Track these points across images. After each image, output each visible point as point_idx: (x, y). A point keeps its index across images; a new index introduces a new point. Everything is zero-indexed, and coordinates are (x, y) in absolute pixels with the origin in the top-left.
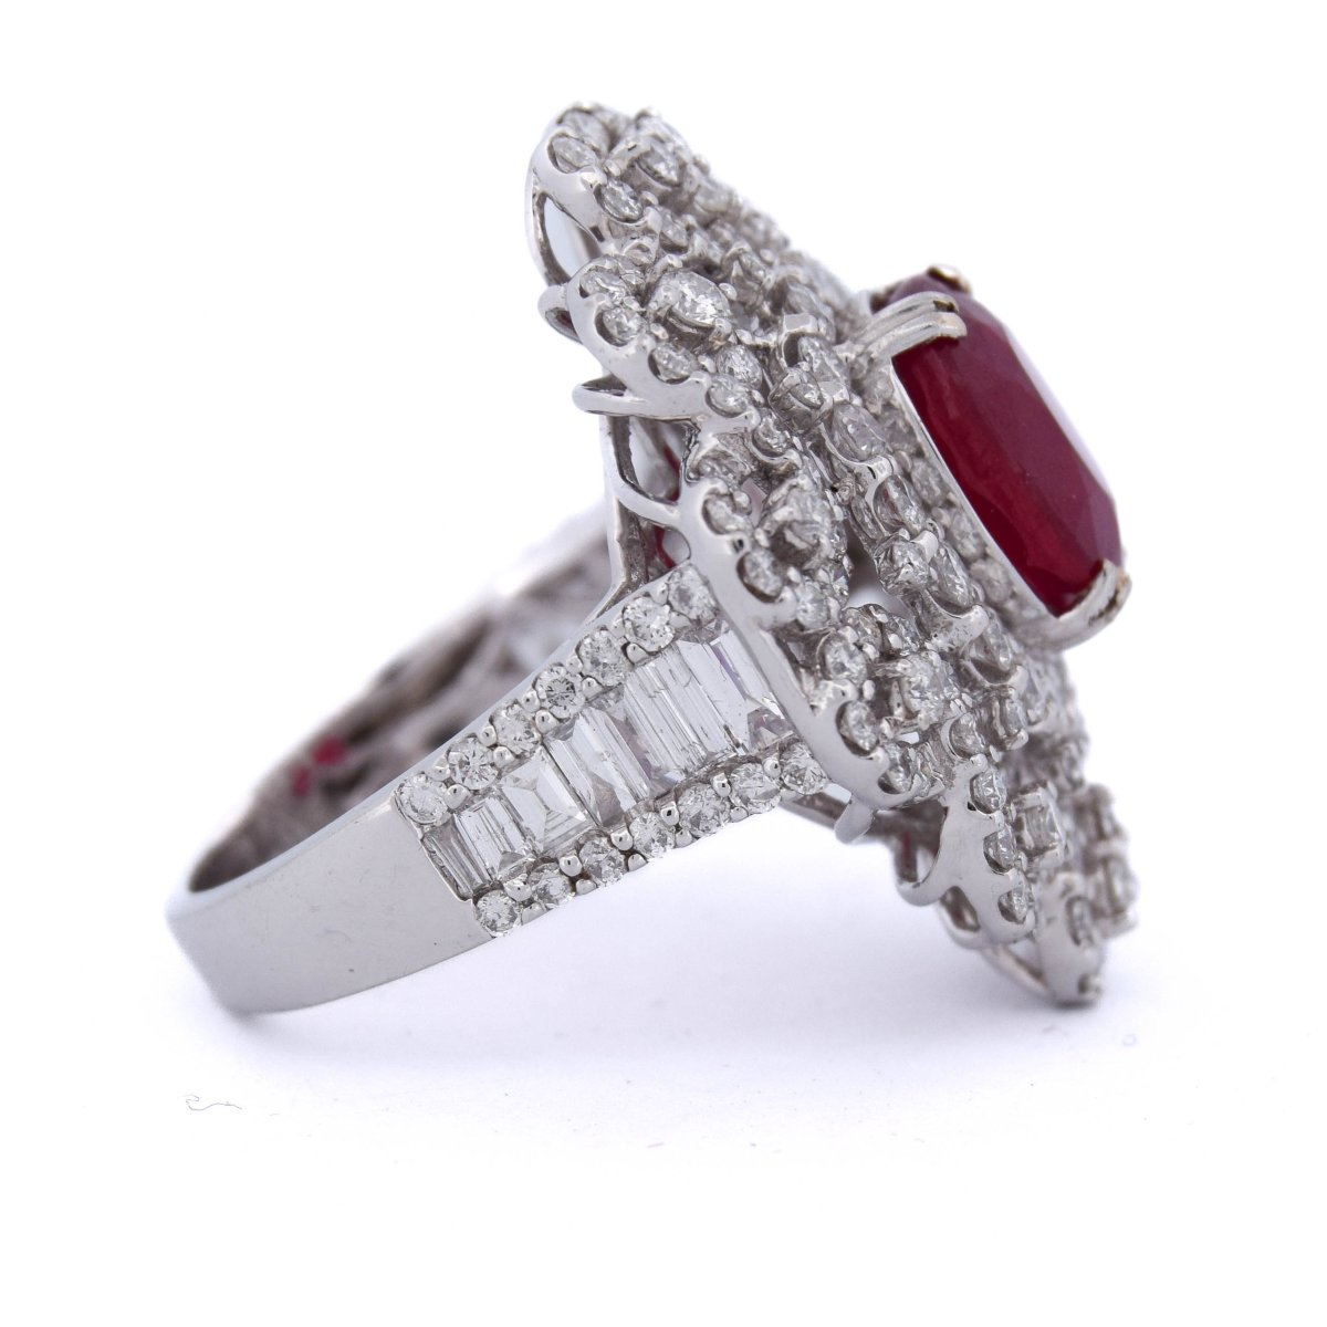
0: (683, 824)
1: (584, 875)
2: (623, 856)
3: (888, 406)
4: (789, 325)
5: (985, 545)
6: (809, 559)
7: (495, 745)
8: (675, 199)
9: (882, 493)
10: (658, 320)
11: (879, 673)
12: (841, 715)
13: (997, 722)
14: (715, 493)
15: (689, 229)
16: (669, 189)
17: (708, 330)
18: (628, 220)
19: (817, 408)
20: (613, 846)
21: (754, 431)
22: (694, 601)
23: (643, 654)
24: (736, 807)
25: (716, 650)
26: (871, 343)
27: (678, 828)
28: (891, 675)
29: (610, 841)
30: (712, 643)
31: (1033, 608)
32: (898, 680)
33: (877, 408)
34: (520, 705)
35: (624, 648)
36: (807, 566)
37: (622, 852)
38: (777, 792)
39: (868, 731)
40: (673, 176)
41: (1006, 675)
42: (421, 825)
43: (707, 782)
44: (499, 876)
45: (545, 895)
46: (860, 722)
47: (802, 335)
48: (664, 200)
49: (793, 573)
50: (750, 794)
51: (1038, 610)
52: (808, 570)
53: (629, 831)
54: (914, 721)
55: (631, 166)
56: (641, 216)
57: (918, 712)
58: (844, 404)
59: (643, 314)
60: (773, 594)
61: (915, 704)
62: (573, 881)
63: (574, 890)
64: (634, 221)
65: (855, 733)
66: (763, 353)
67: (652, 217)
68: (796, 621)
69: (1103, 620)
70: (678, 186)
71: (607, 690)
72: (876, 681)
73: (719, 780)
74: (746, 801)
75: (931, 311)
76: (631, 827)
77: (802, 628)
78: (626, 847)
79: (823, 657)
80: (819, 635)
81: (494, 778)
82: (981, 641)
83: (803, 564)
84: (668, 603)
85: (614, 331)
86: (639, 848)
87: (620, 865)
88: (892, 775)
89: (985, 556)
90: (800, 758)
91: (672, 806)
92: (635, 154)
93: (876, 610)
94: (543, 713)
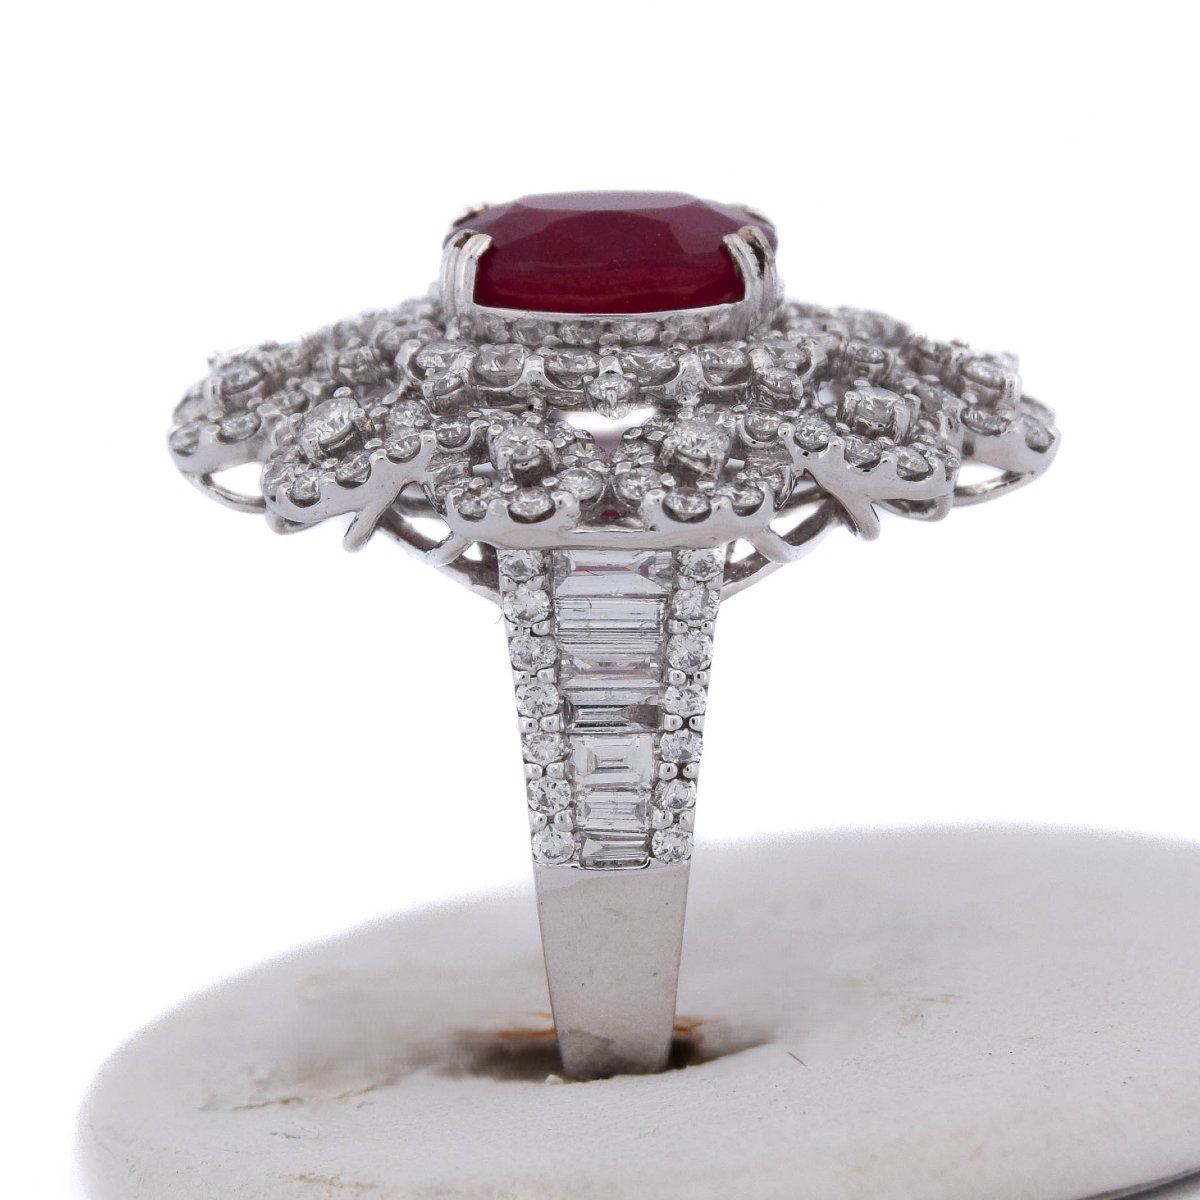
0: (690, 671)
1: (681, 766)
2: (686, 730)
3: (510, 326)
4: (402, 360)
5: (655, 320)
6: (549, 462)
7: (545, 770)
8: (272, 384)
9: (552, 376)
10: (323, 459)
11: (665, 463)
12: (670, 513)
13: (775, 395)
14: (458, 500)
15: (297, 388)
16: (261, 383)
17: (353, 427)
18: (256, 429)
19: (461, 384)
20: (673, 732)
21: (440, 442)
22: (528, 565)
23: (546, 624)
24: (701, 624)
25: (580, 568)
26: (455, 310)
27: (690, 677)
28: (670, 455)
29: (668, 732)
30: (573, 567)
31: (722, 314)
32: (678, 452)
33: (506, 335)
34: (529, 733)
35: (532, 634)
36: (554, 467)
37: (682, 728)
38: (707, 590)
39: (694, 500)
40: (253, 374)
41: (750, 366)
42: (571, 859)
43: (670, 635)
44: (647, 827)
45: (677, 803)
46: (685, 503)
47: (414, 357)
48: (268, 392)
49: (548, 482)
50: (697, 613)
51: (726, 310)
52: (558, 468)
53: (670, 714)
54: (713, 461)
55: (225, 401)
56: (259, 417)
57: (708, 455)
58: (476, 362)
59: (314, 467)
60: (550, 506)
61: (704, 452)
62: (680, 776)
63: (689, 780)
64: (259, 425)
65: (690, 510)
66: (412, 393)
67: (269, 410)
68: (582, 502)
69: (766, 267)
70: (264, 374)
71: (557, 665)
72: (669, 470)
73: (675, 625)
74: (701, 617)
75: (459, 253)
76: (669, 710)
77: (593, 499)
78: (680, 723)
79: (623, 497)
80: (609, 489)
81: (568, 786)
82: (709, 369)
83: (550, 469)
84: (518, 583)
85: (308, 495)
86: (688, 714)
87: (690, 736)
88: (742, 502)
89: (662, 326)
90: (690, 559)
91: (672, 673)
92: (219, 392)
93: (628, 434)
94: (544, 720)
